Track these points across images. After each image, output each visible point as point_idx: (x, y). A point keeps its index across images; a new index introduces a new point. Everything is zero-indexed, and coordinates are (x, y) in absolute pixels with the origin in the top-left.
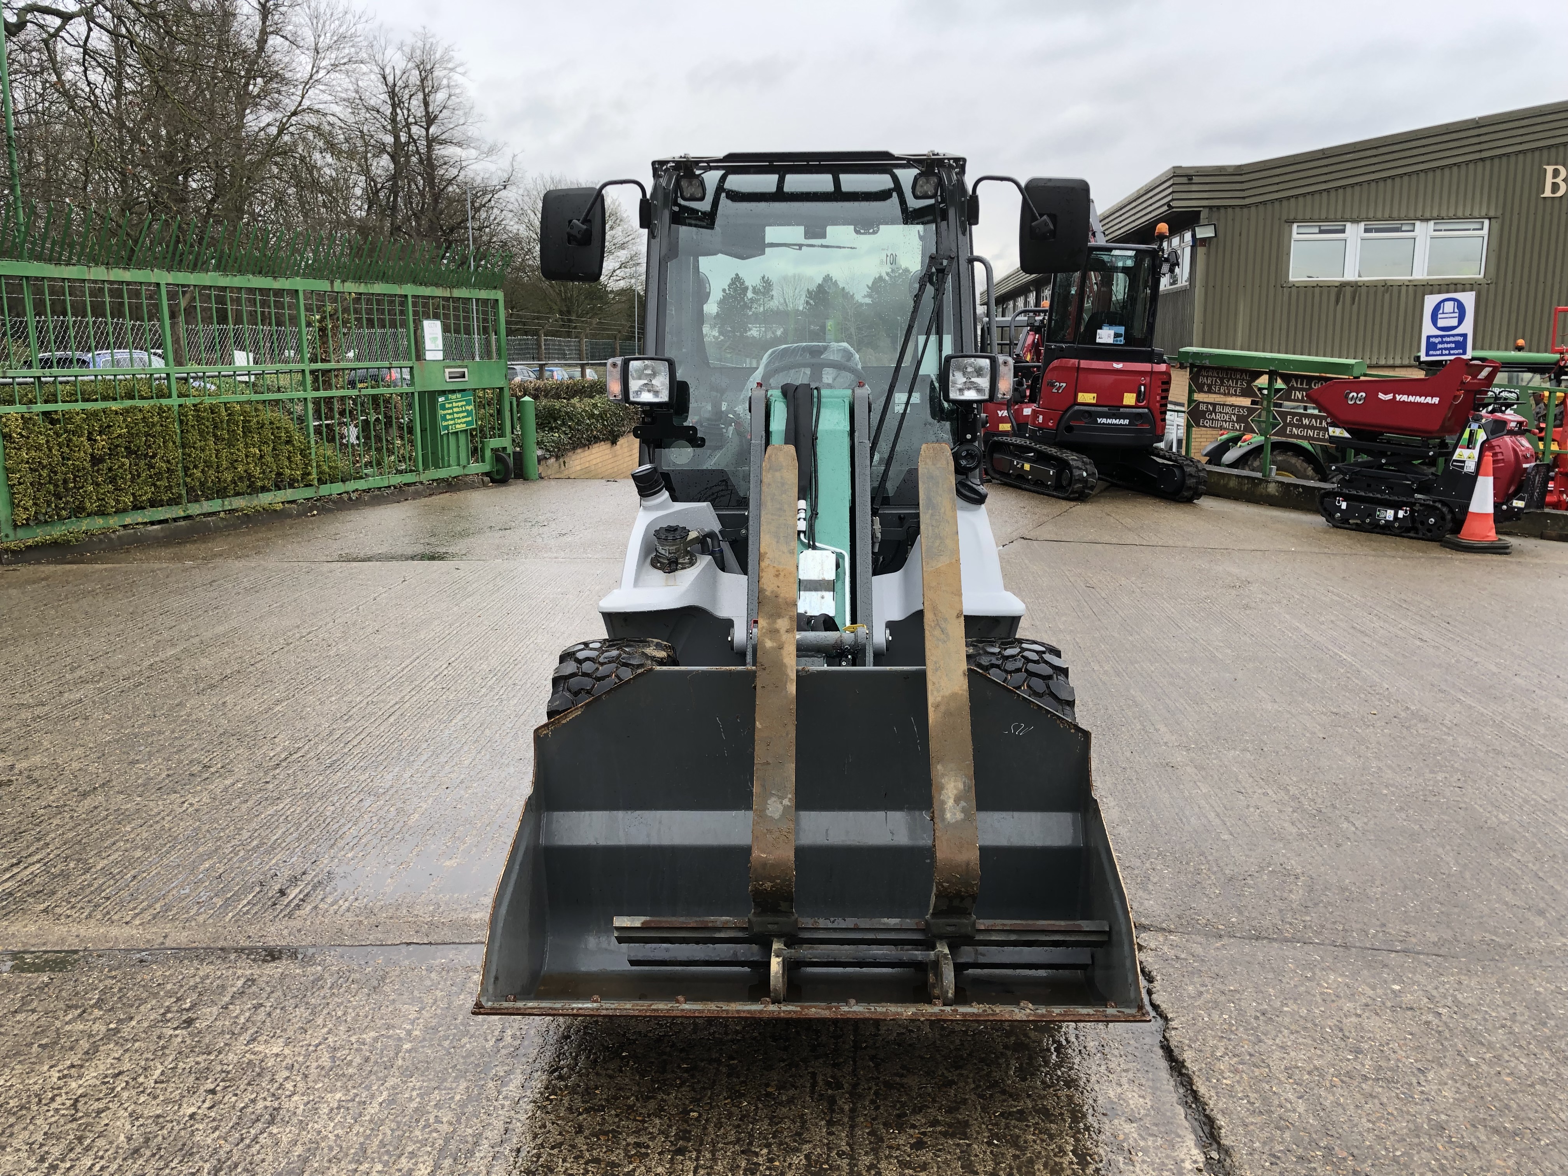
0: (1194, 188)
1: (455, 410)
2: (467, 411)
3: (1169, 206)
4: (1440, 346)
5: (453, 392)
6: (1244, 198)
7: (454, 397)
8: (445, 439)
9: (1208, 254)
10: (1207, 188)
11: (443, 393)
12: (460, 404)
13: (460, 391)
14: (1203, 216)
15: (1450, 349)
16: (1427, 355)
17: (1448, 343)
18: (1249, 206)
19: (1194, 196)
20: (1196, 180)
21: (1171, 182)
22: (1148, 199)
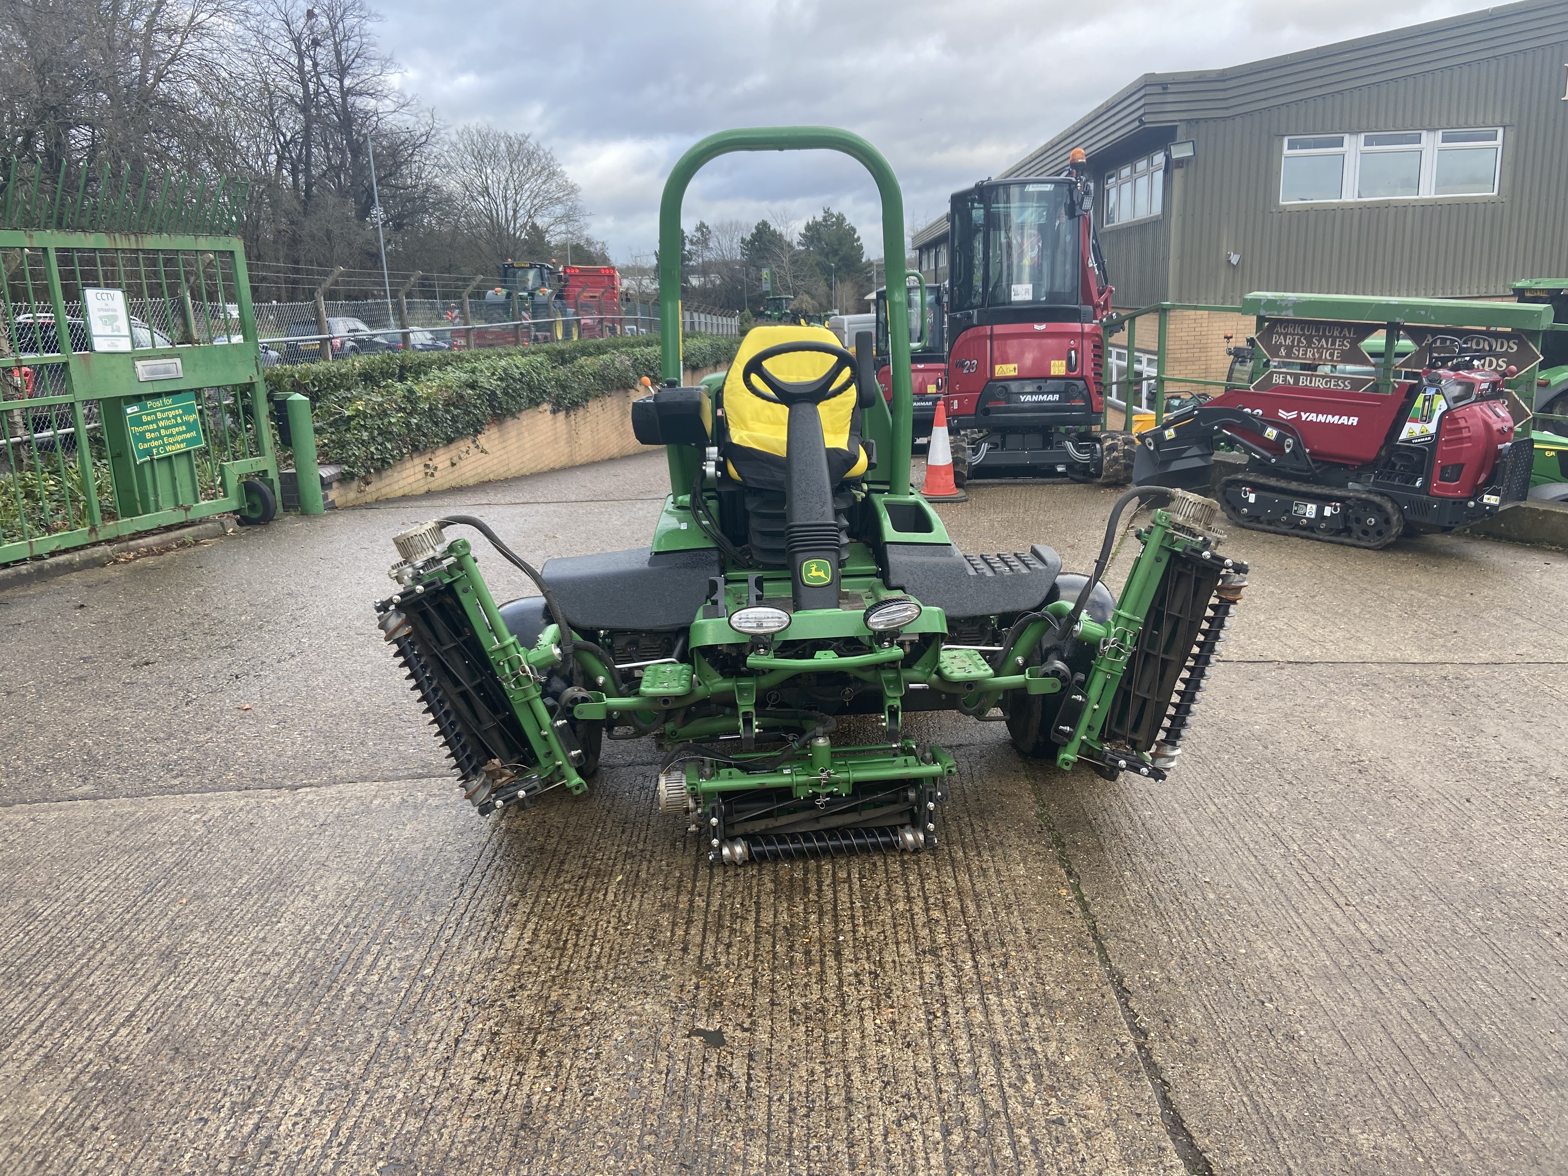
0: (1170, 98)
1: (161, 424)
2: (186, 423)
3: (1141, 121)
5: (158, 396)
6: (1227, 108)
7: (158, 403)
8: (147, 470)
9: (1186, 177)
10: (1184, 98)
11: (137, 399)
12: (171, 414)
13: (168, 394)
14: (1179, 132)
18: (1232, 117)
19: (1169, 108)
20: (1172, 89)
21: (1142, 93)
22: (1115, 115)
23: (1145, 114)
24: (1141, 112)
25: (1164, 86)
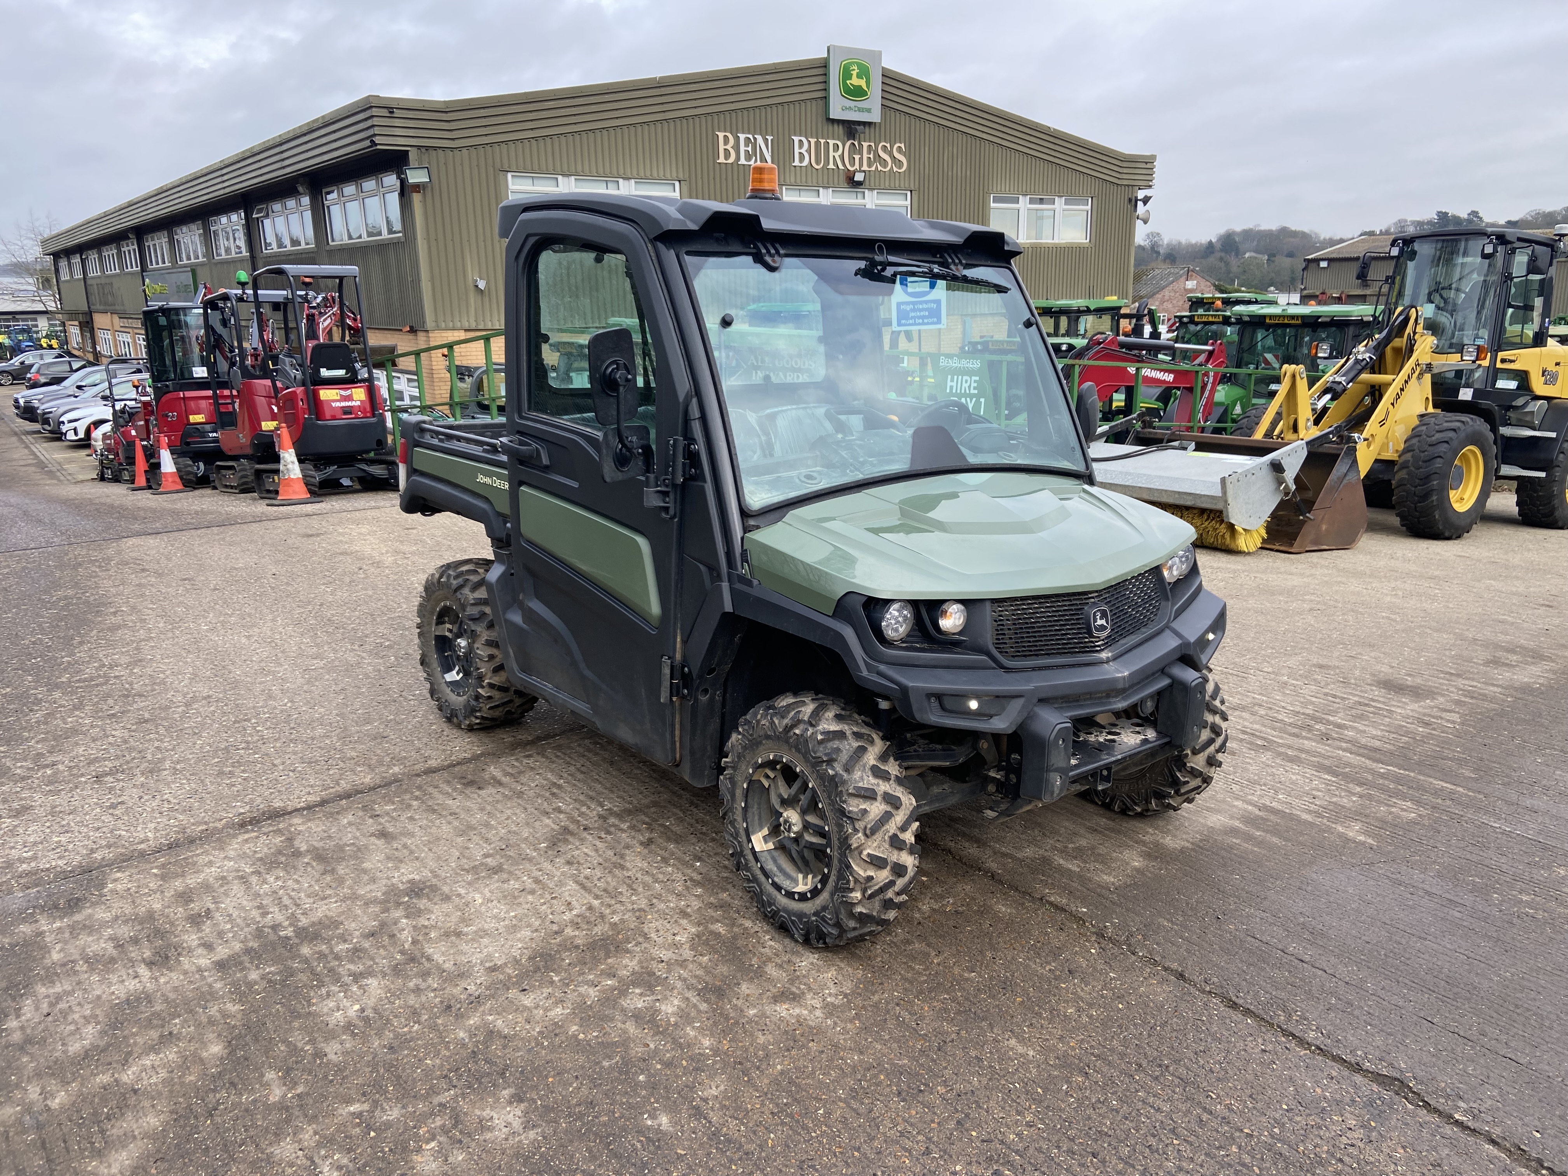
0: (396, 123)
3: (372, 140)
4: (912, 314)
6: (453, 139)
9: (427, 202)
10: (409, 124)
14: (412, 157)
15: (923, 317)
16: (899, 324)
17: (921, 310)
18: (459, 148)
19: (398, 132)
20: (397, 113)
21: (370, 114)
22: (334, 132)
23: (375, 135)
24: (370, 132)
25: (391, 110)
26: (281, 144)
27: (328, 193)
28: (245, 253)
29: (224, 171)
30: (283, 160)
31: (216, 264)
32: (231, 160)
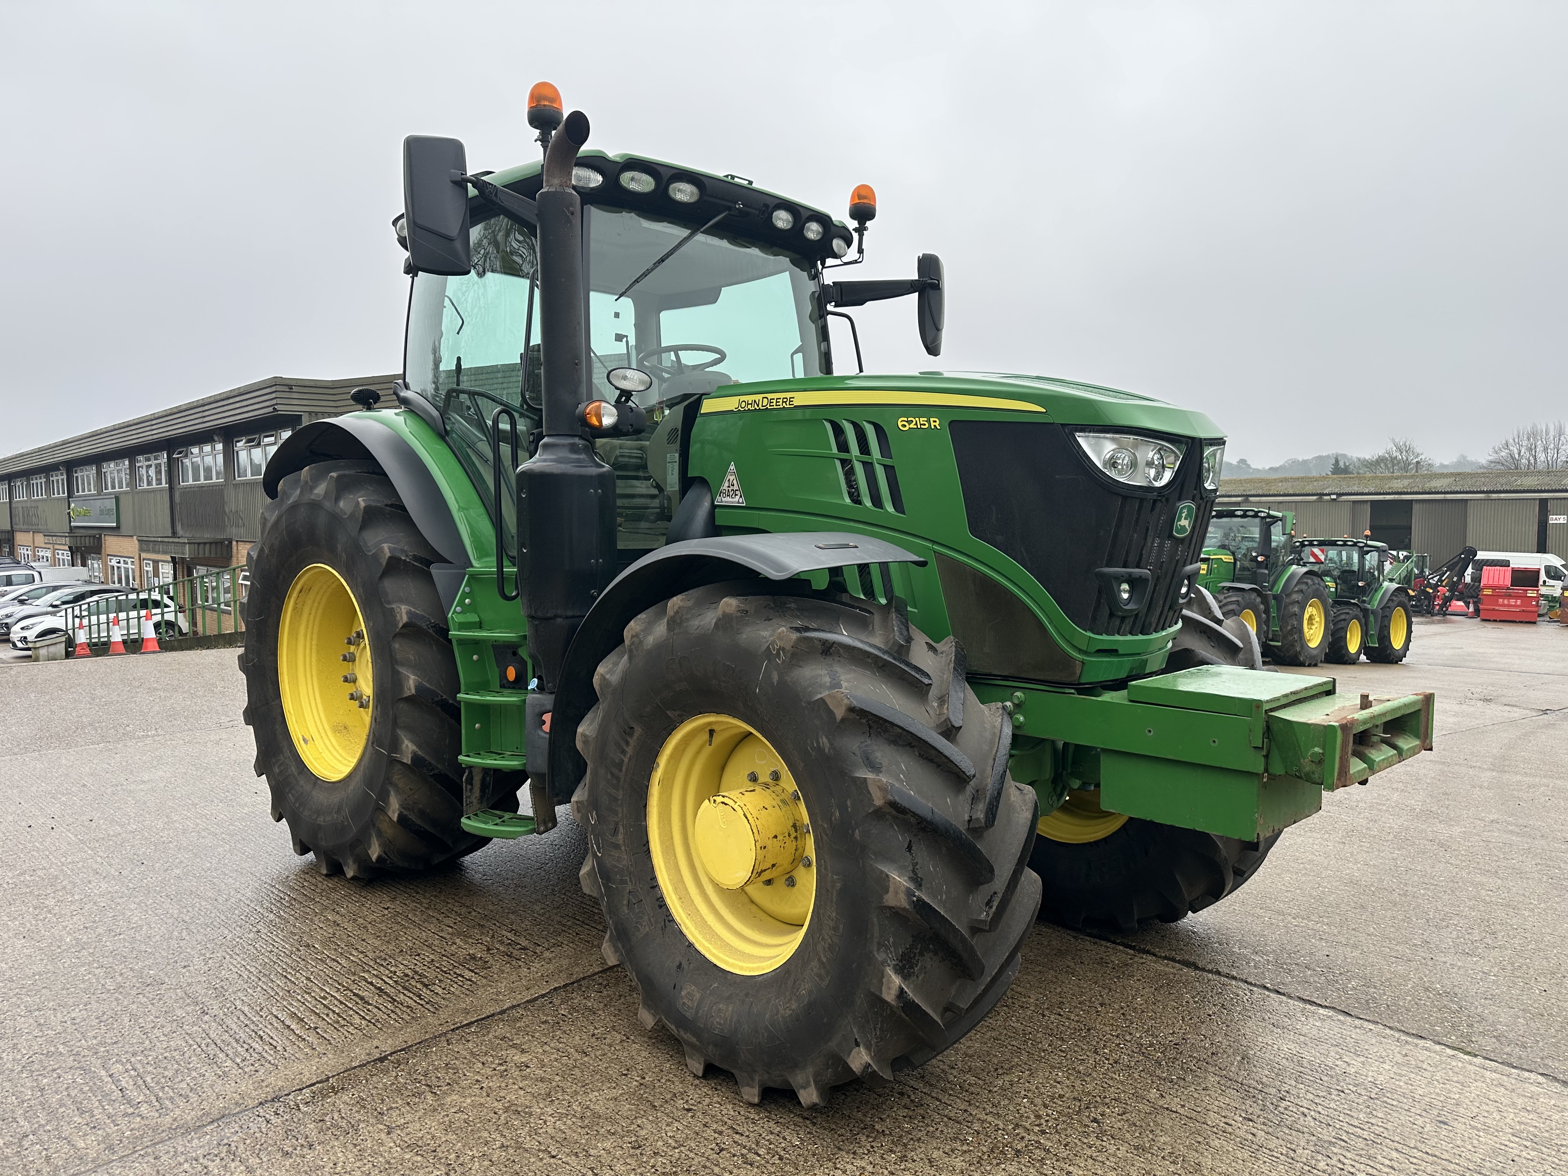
0: (295, 396)
3: (274, 407)
10: (305, 396)
14: (304, 419)
19: (295, 402)
20: (295, 389)
21: (273, 389)
22: (247, 400)
23: (277, 404)
24: (274, 402)
25: (290, 387)
26: (204, 405)
27: (238, 441)
28: (164, 485)
29: (154, 422)
30: (204, 417)
31: (138, 493)
32: (161, 414)
